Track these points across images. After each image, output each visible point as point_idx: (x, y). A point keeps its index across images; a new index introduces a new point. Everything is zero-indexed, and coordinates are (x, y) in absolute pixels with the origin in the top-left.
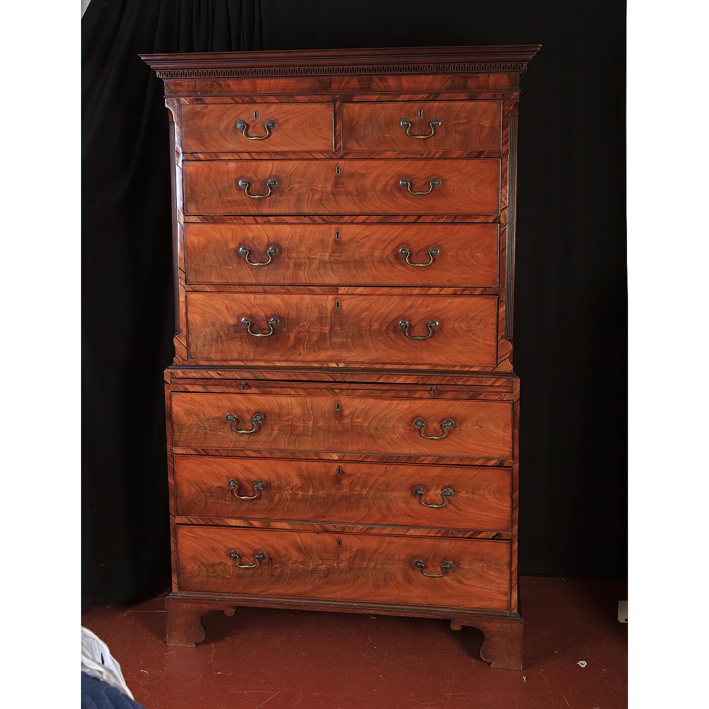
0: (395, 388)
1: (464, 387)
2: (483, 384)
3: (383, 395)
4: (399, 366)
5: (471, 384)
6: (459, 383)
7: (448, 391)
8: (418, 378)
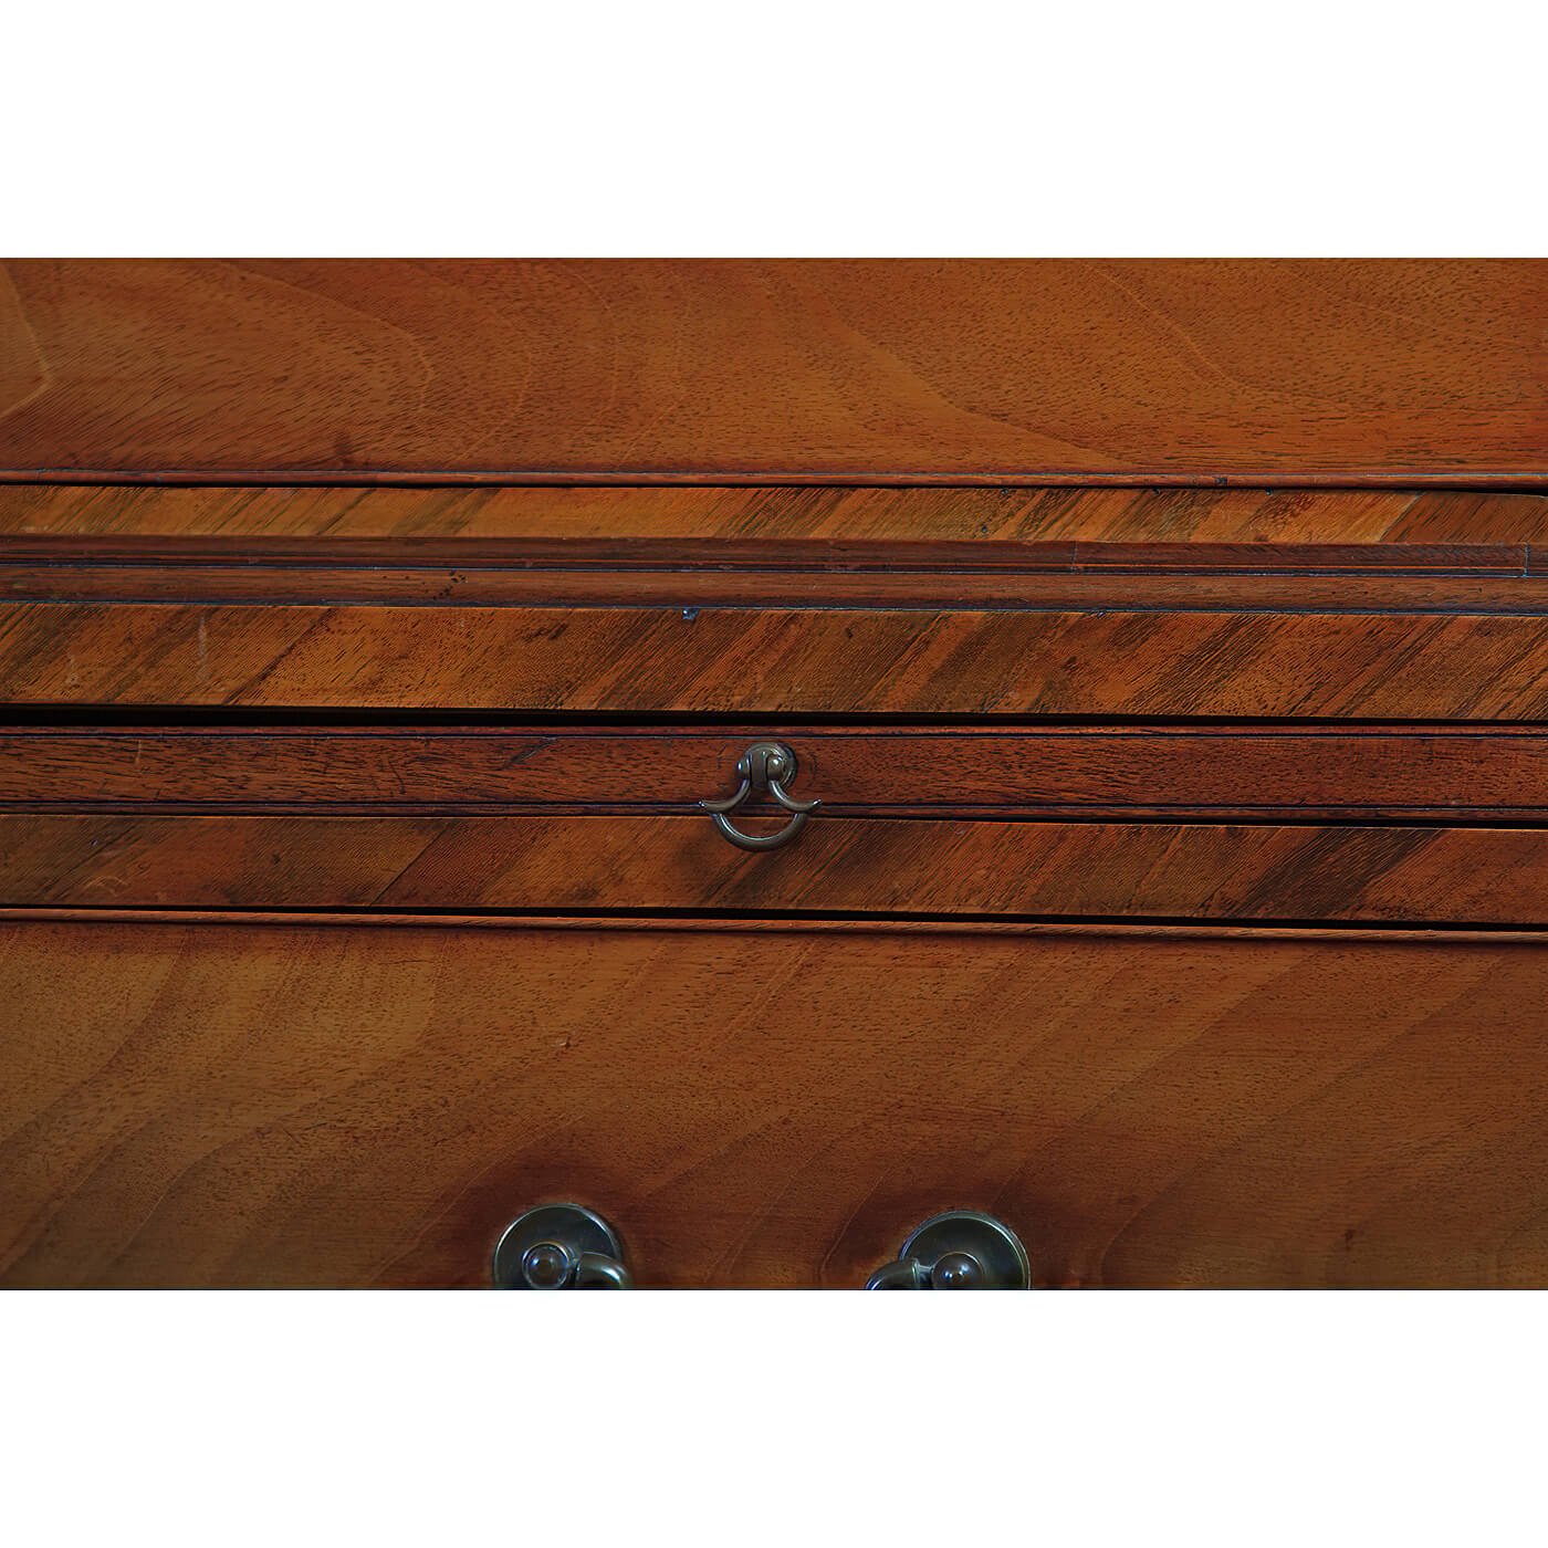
0: (260, 782)
1: (1180, 741)
2: (1440, 706)
3: (96, 881)
4: (337, 500)
5: (1277, 705)
6: (1112, 698)
7: (955, 812)
8: (560, 630)
